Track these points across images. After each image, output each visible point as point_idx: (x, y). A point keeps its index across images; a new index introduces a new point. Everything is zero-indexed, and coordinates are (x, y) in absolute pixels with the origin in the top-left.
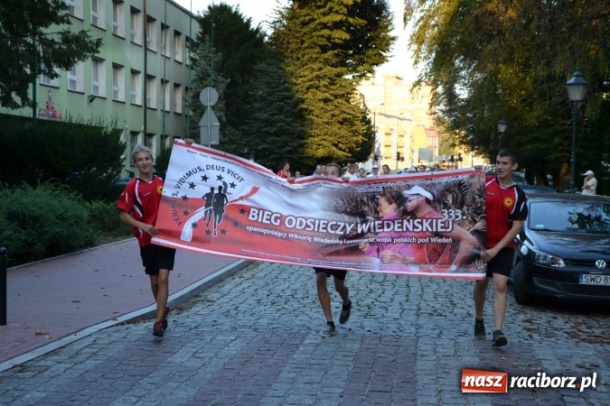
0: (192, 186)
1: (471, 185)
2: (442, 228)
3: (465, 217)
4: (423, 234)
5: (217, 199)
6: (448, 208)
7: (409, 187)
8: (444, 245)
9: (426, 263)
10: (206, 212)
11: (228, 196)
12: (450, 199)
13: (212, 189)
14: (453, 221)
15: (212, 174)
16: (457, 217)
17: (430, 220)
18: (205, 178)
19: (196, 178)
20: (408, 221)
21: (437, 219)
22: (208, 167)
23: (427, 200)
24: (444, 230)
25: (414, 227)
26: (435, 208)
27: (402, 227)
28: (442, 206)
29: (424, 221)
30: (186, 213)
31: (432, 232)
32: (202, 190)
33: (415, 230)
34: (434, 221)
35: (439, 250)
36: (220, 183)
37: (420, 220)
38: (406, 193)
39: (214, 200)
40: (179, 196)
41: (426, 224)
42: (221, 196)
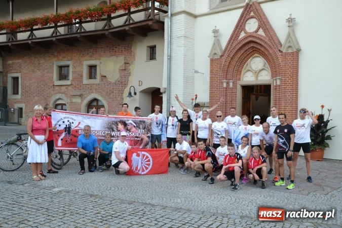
0: (60, 125)
1: (148, 122)
3: (145, 132)
4: (132, 137)
5: (68, 129)
6: (141, 129)
7: (128, 121)
8: (139, 140)
9: (133, 146)
10: (65, 134)
12: (141, 126)
13: (66, 125)
15: (66, 120)
16: (143, 132)
18: (64, 122)
19: (61, 123)
23: (134, 126)
30: (59, 136)
31: (135, 137)
32: (63, 127)
33: (130, 136)
35: (137, 142)
36: (69, 123)
38: (127, 122)
41: (133, 134)
42: (69, 128)
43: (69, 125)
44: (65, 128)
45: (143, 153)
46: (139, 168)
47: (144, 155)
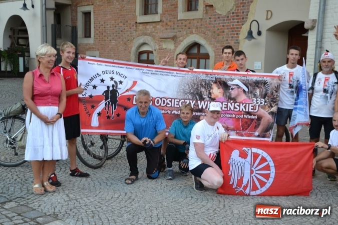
0: (95, 87)
1: (271, 84)
2: (252, 109)
3: (266, 104)
4: (240, 112)
6: (257, 98)
7: (232, 80)
9: (240, 130)
11: (119, 91)
12: (258, 91)
13: (108, 87)
14: (259, 106)
15: (107, 77)
16: (261, 103)
17: (244, 104)
18: (102, 81)
19: (96, 82)
20: (231, 104)
21: (249, 104)
23: (244, 91)
24: (253, 111)
25: (235, 108)
26: (249, 97)
27: (227, 107)
28: (253, 96)
29: (241, 104)
30: (93, 107)
31: (245, 112)
32: (101, 90)
33: (235, 110)
34: (247, 105)
35: (249, 123)
36: (113, 83)
37: (238, 104)
39: (110, 95)
40: (87, 96)
41: (242, 107)
42: (114, 92)
43: (113, 86)
44: (105, 92)
45: (254, 150)
46: (245, 182)
47: (256, 156)
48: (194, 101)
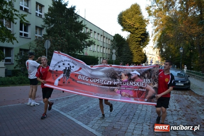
0: (59, 67)
1: (154, 71)
2: (143, 85)
3: (151, 82)
4: (136, 87)
5: (67, 72)
6: (145, 79)
9: (137, 98)
10: (63, 76)
11: (71, 71)
12: (146, 75)
13: (66, 68)
14: (147, 83)
15: (66, 63)
16: (148, 82)
17: (139, 82)
18: (64, 64)
20: (132, 82)
21: (141, 82)
22: (65, 61)
23: (138, 75)
24: (143, 86)
25: (133, 84)
26: (141, 78)
27: (129, 84)
28: (143, 78)
29: (137, 82)
30: (57, 76)
31: (139, 87)
32: (62, 68)
33: (134, 85)
34: (140, 83)
35: (141, 93)
36: (69, 66)
37: (135, 82)
38: (132, 73)
39: (66, 72)
40: (55, 70)
41: (137, 84)
43: (69, 68)
48: (112, 82)
